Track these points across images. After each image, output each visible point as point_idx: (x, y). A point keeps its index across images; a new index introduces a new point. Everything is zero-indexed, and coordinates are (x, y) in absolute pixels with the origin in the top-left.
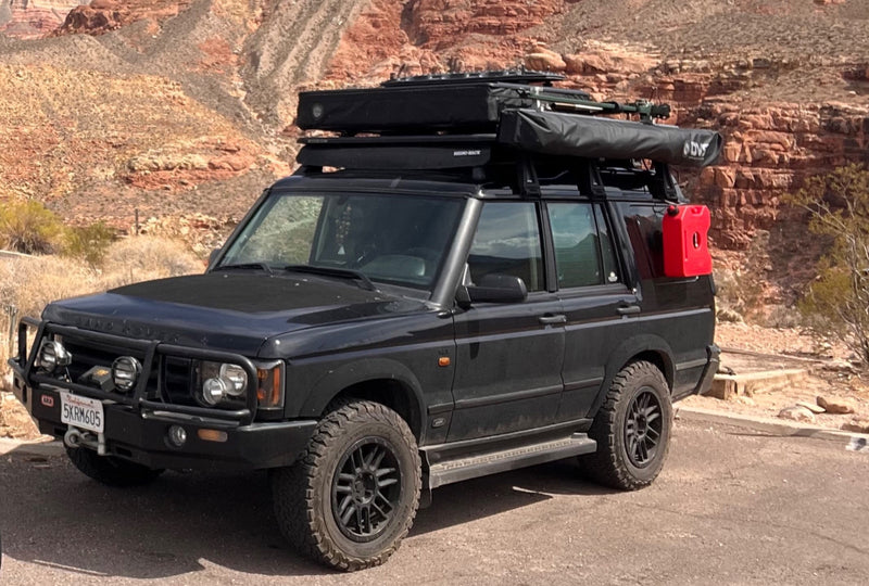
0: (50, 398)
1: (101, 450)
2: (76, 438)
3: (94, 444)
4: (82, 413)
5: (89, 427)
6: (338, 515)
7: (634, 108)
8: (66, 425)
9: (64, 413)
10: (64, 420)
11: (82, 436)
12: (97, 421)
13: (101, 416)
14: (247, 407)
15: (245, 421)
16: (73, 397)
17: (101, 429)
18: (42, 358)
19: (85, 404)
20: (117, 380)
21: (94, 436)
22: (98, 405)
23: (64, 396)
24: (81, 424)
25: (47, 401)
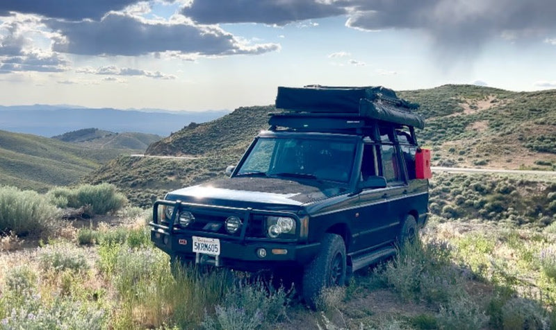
0: (184, 240)
1: (217, 263)
3: (212, 261)
4: (206, 246)
5: (211, 253)
9: (194, 247)
10: (194, 250)
12: (216, 250)
13: (219, 247)
16: (201, 238)
17: (218, 253)
18: (179, 221)
19: (209, 241)
20: (228, 228)
21: (213, 258)
22: (217, 242)
23: (195, 239)
24: (206, 252)
25: (182, 242)
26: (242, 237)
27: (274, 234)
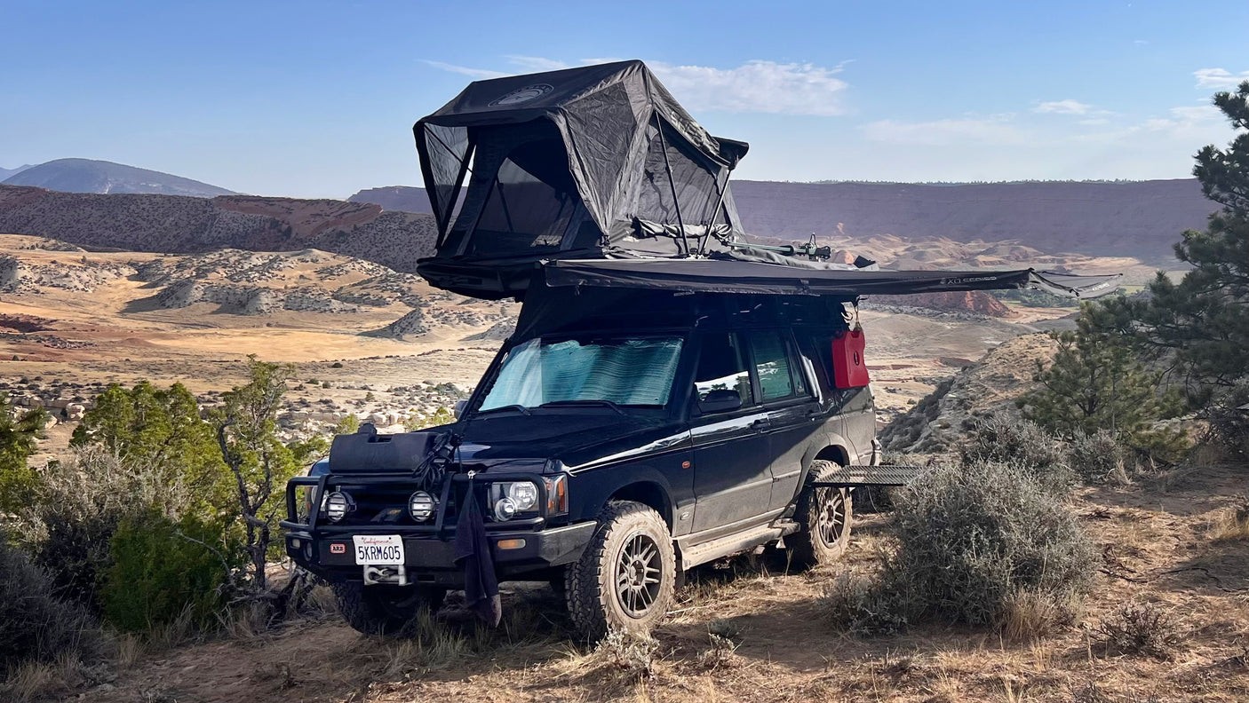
0: (340, 546)
1: (402, 581)
2: (373, 575)
3: (394, 578)
4: (380, 551)
5: (389, 562)
6: (618, 582)
7: (804, 251)
8: (362, 566)
9: (358, 555)
10: (359, 562)
11: (380, 573)
12: (396, 555)
13: (401, 549)
14: (541, 516)
15: (540, 527)
16: (368, 538)
17: (402, 561)
18: (327, 510)
19: (382, 541)
20: (415, 513)
21: (393, 571)
22: (397, 540)
23: (358, 540)
24: (380, 562)
25: (337, 549)
26: (438, 526)
27: (504, 513)
